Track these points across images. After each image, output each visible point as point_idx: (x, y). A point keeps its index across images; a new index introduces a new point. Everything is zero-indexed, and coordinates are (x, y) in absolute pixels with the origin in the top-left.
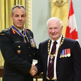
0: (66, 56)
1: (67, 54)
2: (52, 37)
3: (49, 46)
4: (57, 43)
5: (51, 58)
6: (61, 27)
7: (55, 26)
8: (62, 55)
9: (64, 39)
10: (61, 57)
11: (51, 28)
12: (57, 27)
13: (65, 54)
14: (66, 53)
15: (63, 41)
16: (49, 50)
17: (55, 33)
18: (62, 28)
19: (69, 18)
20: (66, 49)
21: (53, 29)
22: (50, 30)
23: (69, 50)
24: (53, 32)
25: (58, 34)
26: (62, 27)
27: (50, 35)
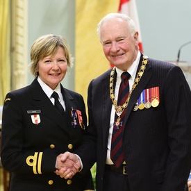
1: (150, 101)
6: (133, 35)
7: (118, 34)
8: (140, 103)
11: (108, 43)
12: (122, 36)
13: (147, 101)
14: (148, 99)
16: (112, 96)
17: (118, 51)
18: (135, 38)
20: (149, 88)
21: (114, 43)
22: (108, 47)
24: (114, 49)
25: (127, 53)
26: (137, 33)
27: (109, 57)
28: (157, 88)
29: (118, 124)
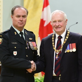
0: (71, 51)
1: (72, 49)
2: (56, 30)
3: (53, 41)
4: (62, 37)
5: (57, 53)
6: (65, 20)
7: (59, 19)
8: (67, 50)
9: (69, 33)
10: (66, 52)
12: (61, 20)
13: (70, 49)
15: (68, 35)
17: (59, 26)
18: (66, 22)
19: (43, 10)
21: (57, 22)
23: (74, 44)
24: (57, 25)
25: (62, 28)
26: (67, 20)
27: (54, 28)
28: (75, 44)
29: (57, 57)
